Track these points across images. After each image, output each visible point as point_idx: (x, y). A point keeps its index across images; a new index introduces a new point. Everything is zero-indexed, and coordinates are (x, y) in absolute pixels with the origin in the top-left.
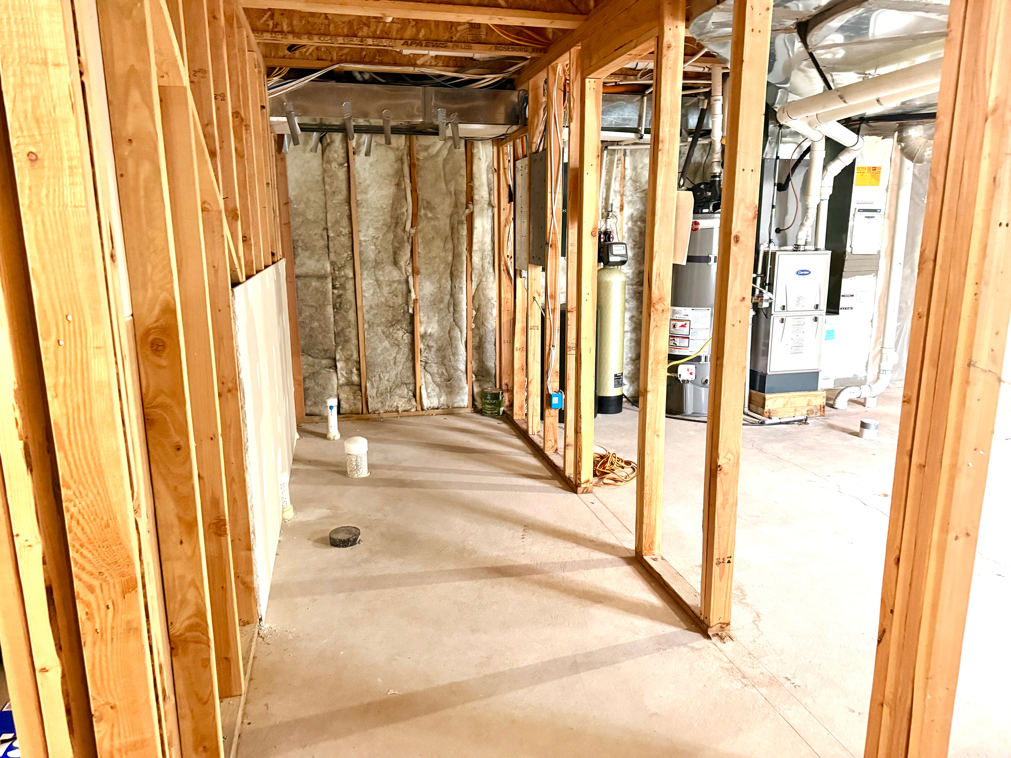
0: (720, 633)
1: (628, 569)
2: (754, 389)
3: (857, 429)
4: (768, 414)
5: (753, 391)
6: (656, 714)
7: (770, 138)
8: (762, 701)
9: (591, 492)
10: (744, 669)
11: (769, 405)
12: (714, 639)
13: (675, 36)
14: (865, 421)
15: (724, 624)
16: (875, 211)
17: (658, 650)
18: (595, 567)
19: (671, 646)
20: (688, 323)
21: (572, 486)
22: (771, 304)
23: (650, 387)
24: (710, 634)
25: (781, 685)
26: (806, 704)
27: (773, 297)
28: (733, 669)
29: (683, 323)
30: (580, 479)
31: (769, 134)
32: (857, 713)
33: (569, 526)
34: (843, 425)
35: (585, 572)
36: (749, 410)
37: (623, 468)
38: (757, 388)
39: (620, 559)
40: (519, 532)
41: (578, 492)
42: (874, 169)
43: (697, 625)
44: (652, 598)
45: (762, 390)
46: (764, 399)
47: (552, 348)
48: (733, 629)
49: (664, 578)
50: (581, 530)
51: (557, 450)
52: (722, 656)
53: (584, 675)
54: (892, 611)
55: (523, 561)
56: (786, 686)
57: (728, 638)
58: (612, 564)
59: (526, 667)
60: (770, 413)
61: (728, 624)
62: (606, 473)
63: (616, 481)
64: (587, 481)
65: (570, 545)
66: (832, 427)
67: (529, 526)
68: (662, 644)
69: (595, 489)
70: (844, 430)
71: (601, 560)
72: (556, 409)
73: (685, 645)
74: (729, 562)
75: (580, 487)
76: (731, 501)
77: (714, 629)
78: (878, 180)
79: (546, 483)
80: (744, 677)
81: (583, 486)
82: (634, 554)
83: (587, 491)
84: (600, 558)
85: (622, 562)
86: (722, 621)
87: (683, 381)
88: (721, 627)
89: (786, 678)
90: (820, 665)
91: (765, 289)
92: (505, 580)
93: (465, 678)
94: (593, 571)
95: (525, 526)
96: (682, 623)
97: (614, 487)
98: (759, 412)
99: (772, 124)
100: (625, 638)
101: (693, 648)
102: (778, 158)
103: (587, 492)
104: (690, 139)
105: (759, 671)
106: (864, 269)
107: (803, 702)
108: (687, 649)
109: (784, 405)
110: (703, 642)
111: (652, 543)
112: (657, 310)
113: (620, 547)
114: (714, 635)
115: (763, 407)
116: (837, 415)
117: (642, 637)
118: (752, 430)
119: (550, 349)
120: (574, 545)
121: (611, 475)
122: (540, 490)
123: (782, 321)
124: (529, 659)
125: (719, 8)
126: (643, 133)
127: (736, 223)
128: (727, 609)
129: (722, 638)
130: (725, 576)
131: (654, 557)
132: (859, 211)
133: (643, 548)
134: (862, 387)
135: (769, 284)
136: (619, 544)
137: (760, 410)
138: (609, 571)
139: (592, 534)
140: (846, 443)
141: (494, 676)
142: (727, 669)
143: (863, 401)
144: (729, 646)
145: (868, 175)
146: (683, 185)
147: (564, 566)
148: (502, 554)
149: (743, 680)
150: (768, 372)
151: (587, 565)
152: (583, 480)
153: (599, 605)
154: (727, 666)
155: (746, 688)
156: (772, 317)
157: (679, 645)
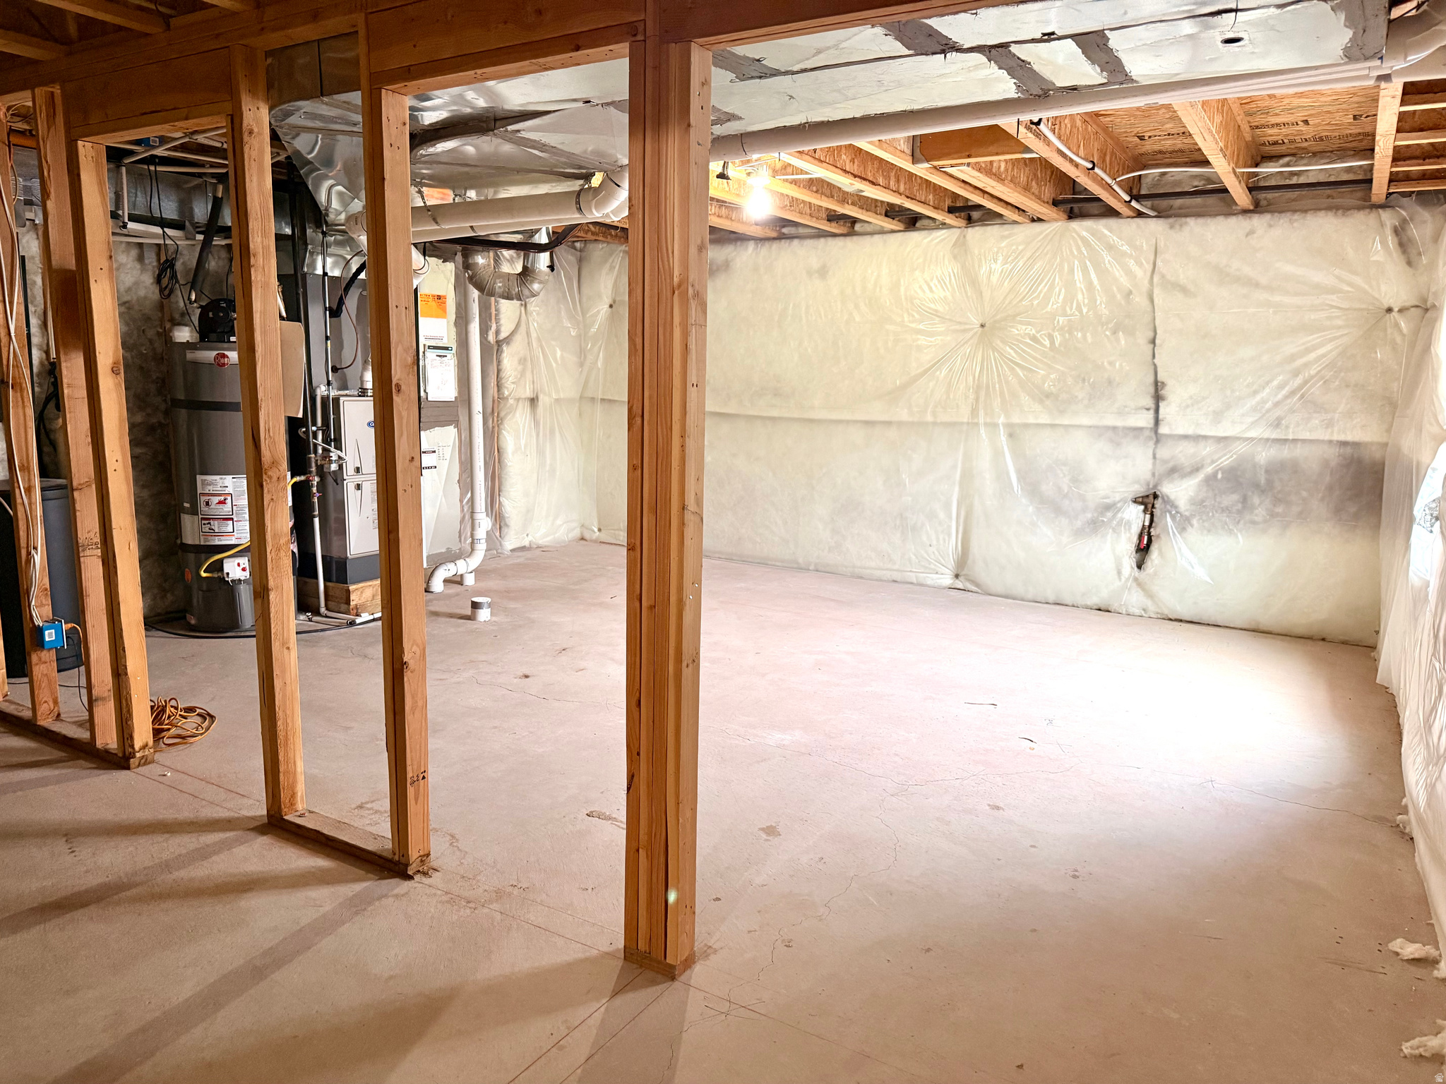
0: (421, 869)
1: (264, 840)
2: (330, 581)
3: (468, 611)
4: (355, 611)
5: (329, 584)
6: (391, 977)
7: (310, 247)
8: (498, 917)
9: (153, 762)
10: (466, 894)
11: (355, 599)
12: (417, 878)
13: (259, 121)
14: (475, 599)
15: (424, 856)
16: (446, 348)
17: (357, 913)
18: (215, 853)
19: (370, 903)
20: (229, 498)
21: (120, 760)
22: (341, 467)
23: (271, 583)
24: (410, 873)
25: (510, 894)
26: (541, 901)
27: (342, 455)
28: (453, 900)
29: (222, 498)
30: (132, 746)
31: (308, 242)
32: (590, 890)
33: (145, 815)
34: (450, 611)
35: (205, 863)
36: (327, 609)
37: (185, 718)
38: (334, 579)
39: (248, 832)
40: (61, 846)
41: (132, 766)
42: (439, 297)
43: (390, 870)
44: (320, 862)
45: (343, 579)
46: (348, 592)
47: (33, 552)
48: (434, 861)
49: (325, 832)
50: (168, 815)
51: (59, 715)
52: (433, 891)
53: (277, 976)
54: (638, 754)
55: (93, 881)
56: (515, 893)
57: (431, 871)
58: (240, 842)
59: (187, 1000)
60: (357, 609)
61: (428, 855)
62: (163, 730)
63: (184, 738)
64: (144, 747)
65: (159, 838)
66: (436, 614)
67: (72, 834)
68: (357, 906)
69: (157, 756)
70: (451, 616)
71: (222, 842)
72: (49, 650)
73: (386, 896)
74: (424, 778)
75: (134, 757)
76: (420, 703)
77: (414, 865)
78: (444, 311)
79: (63, 767)
80: (469, 902)
81: (138, 755)
82: (266, 820)
83: (145, 761)
84: (217, 839)
85: (252, 835)
86: (422, 853)
87: (233, 581)
88: (422, 861)
89: (512, 885)
90: (538, 861)
91: (331, 446)
92: (78, 914)
93: (95, 1052)
94: (215, 858)
95: (66, 835)
96: (371, 875)
97: (181, 747)
98: (342, 610)
99: (310, 228)
100: (308, 916)
101: (397, 896)
102: (325, 274)
103: (145, 764)
104: (200, 237)
105: (481, 890)
106: (442, 418)
107: (539, 900)
108: (391, 900)
109: (373, 596)
110: (405, 886)
111: (293, 795)
112: (270, 477)
113: (238, 819)
114: (415, 874)
115: (348, 602)
116: (436, 599)
117: (327, 908)
118: (341, 634)
119: (29, 553)
120: (167, 836)
121: (173, 731)
122: (58, 781)
123: (358, 487)
124: (185, 990)
125: (322, 101)
126: (126, 220)
127: (396, 369)
128: (425, 838)
129: (425, 874)
130: (421, 798)
131: (298, 814)
132: (429, 347)
133: (283, 806)
134: (458, 562)
135: (335, 440)
136: (236, 815)
137: (343, 607)
138: (241, 851)
139: (186, 814)
140: (460, 629)
141: (143, 1030)
142: (447, 902)
143: (459, 580)
144: (436, 879)
145: (433, 304)
146: (195, 301)
147: (167, 866)
148: (47, 883)
149: (471, 905)
150: (348, 555)
151: (203, 854)
152: (137, 746)
153: (249, 895)
154: (445, 898)
155: (476, 911)
156: (345, 482)
157: (379, 898)
